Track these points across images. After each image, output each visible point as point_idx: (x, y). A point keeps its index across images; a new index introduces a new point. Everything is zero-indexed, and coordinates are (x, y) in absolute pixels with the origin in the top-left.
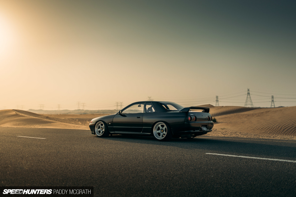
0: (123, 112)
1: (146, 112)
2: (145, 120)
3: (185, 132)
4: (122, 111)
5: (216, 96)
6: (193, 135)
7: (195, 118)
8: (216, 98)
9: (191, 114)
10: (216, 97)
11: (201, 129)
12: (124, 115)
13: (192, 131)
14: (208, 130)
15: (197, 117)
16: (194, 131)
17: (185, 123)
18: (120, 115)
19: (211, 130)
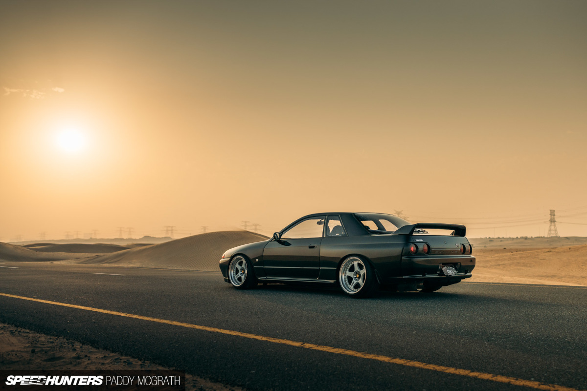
0: (284, 236)
1: (326, 235)
2: (326, 251)
3: (403, 277)
4: (282, 233)
5: (551, 211)
6: (421, 284)
7: (426, 247)
8: (551, 214)
9: (417, 240)
10: (549, 212)
11: (441, 271)
12: (285, 243)
13: (420, 276)
14: (462, 274)
15: (433, 246)
16: (425, 275)
17: (403, 258)
18: (276, 242)
19: (469, 274)
